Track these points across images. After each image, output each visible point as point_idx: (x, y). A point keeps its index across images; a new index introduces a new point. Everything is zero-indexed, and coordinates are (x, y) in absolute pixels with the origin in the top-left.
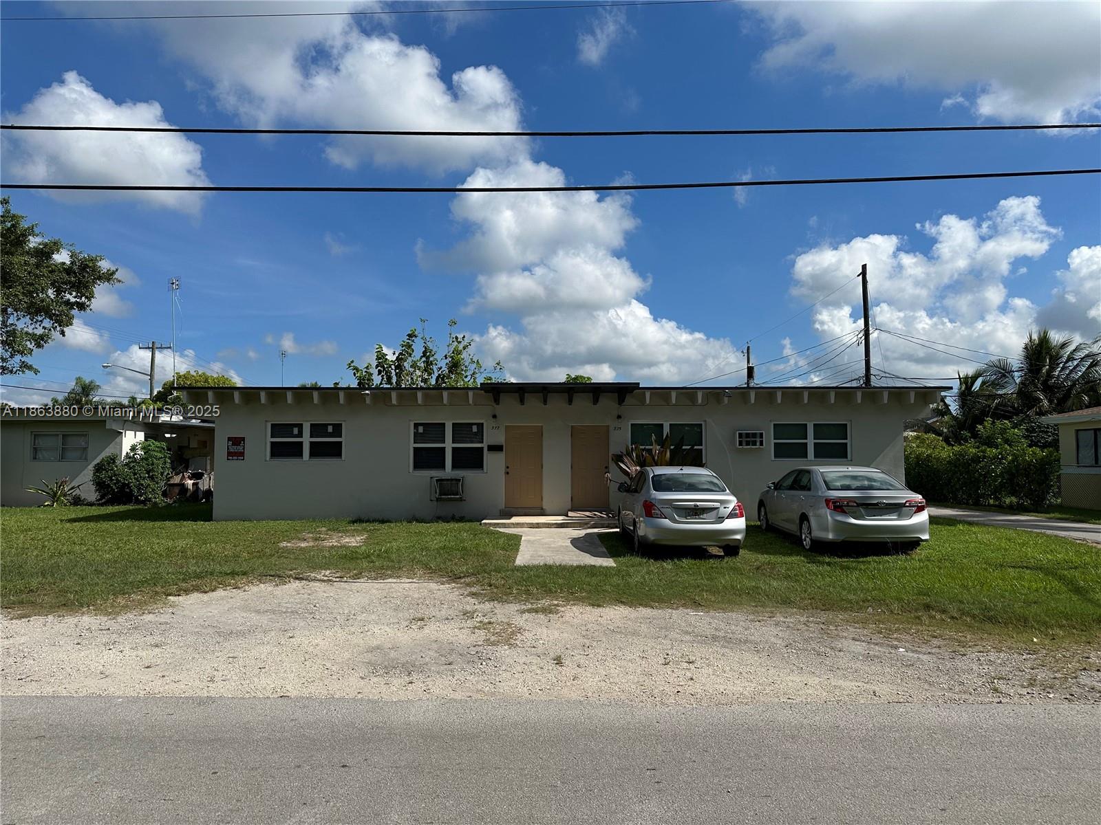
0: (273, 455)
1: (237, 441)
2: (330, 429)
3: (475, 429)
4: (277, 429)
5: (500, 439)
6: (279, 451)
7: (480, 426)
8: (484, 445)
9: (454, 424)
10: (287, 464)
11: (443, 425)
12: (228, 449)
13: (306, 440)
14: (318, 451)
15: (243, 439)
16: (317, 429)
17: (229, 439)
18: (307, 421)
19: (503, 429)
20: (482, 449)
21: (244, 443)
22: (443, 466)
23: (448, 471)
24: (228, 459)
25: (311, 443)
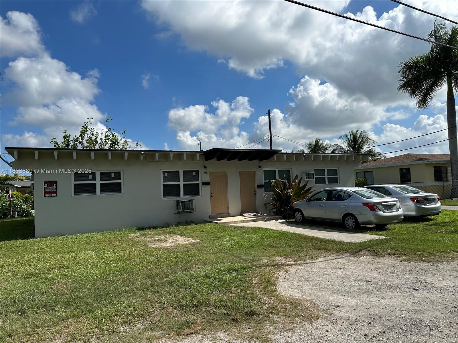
0: (76, 192)
1: (51, 184)
2: (113, 175)
3: (194, 174)
4: (78, 176)
5: (207, 179)
6: (79, 189)
7: (197, 172)
8: (200, 182)
9: (184, 171)
10: (86, 198)
11: (179, 171)
12: (45, 189)
13: (98, 182)
14: (106, 188)
15: (56, 183)
16: (105, 175)
17: (45, 183)
18: (98, 171)
19: (208, 173)
20: (198, 184)
21: (56, 185)
22: (179, 194)
23: (182, 197)
24: (44, 196)
25: (101, 184)
